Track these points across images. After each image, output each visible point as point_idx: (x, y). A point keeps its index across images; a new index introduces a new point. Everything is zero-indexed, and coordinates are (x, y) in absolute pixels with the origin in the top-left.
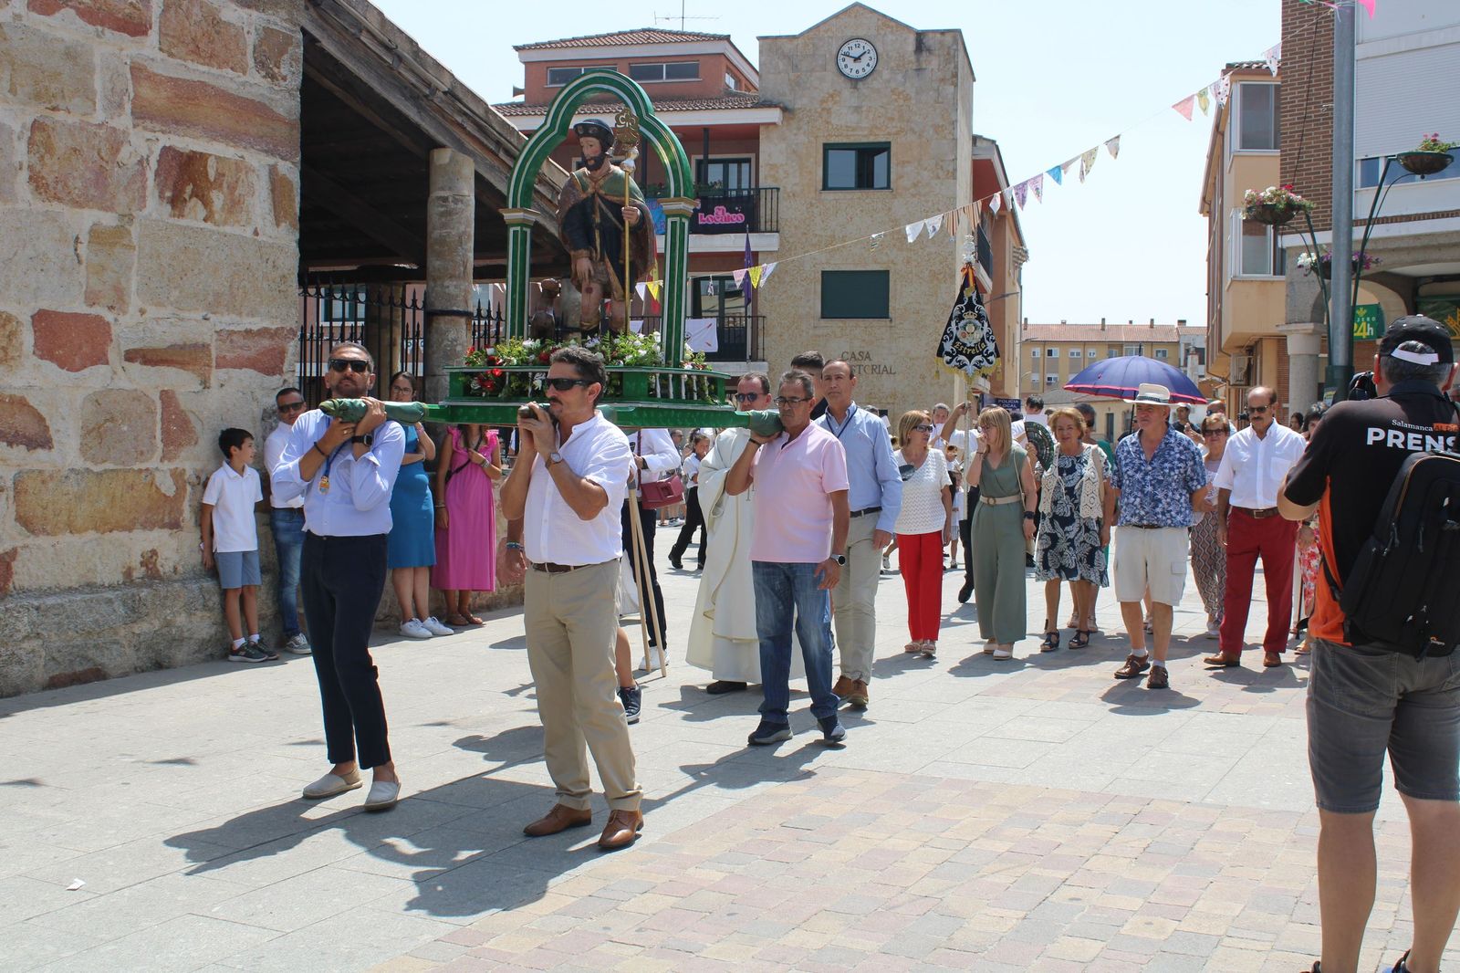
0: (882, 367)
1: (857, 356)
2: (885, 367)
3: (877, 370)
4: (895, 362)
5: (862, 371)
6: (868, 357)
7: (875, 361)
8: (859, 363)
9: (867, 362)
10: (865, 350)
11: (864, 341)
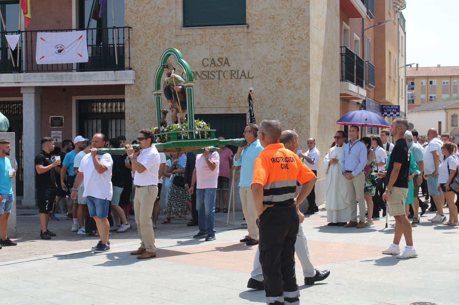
0: (240, 73)
1: (217, 62)
2: (243, 72)
3: (236, 75)
4: (252, 67)
5: (221, 76)
6: (227, 62)
7: (234, 66)
8: (218, 69)
9: (226, 68)
10: (224, 56)
11: (223, 47)
